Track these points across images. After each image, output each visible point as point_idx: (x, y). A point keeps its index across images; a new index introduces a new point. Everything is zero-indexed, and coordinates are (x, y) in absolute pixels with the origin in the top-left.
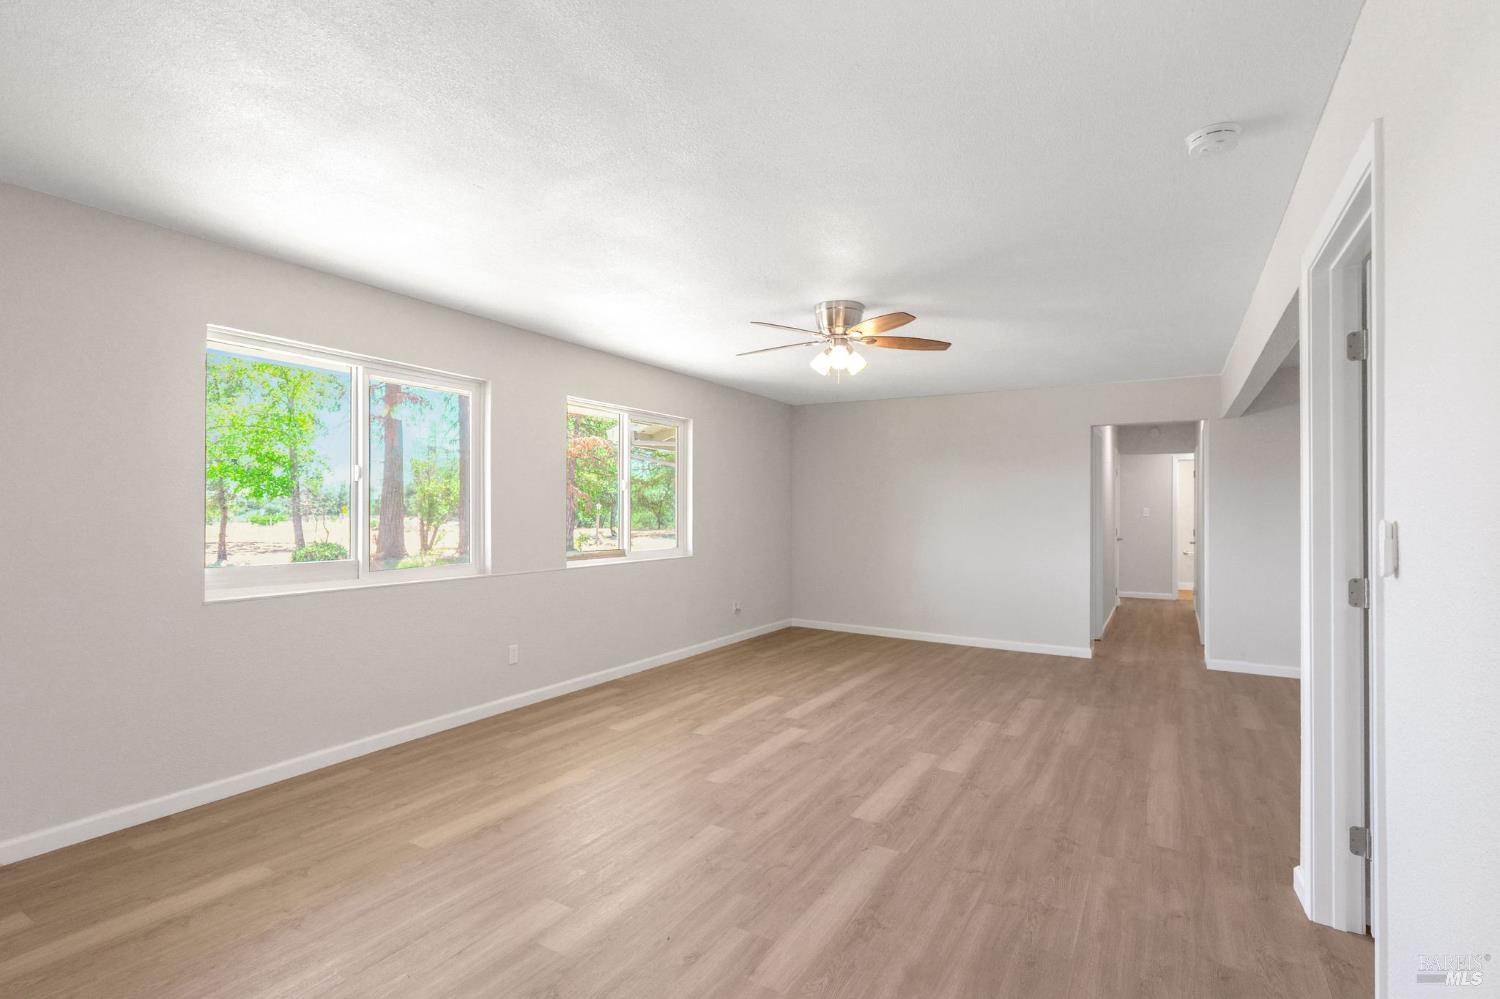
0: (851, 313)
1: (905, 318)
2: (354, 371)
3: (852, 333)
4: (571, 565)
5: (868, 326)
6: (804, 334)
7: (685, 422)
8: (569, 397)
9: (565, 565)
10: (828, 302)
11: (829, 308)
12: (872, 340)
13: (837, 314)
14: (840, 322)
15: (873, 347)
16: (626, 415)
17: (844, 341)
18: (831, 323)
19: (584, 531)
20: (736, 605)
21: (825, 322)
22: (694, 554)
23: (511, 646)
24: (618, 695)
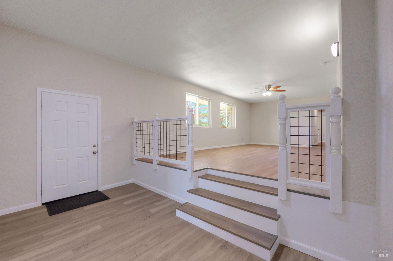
0: (270, 86)
1: (279, 87)
3: (270, 89)
5: (272, 88)
6: (261, 90)
7: (234, 106)
8: (220, 102)
13: (267, 86)
14: (268, 88)
15: (273, 91)
16: (226, 105)
17: (268, 91)
18: (266, 88)
20: (242, 138)
21: (265, 88)
22: (236, 129)
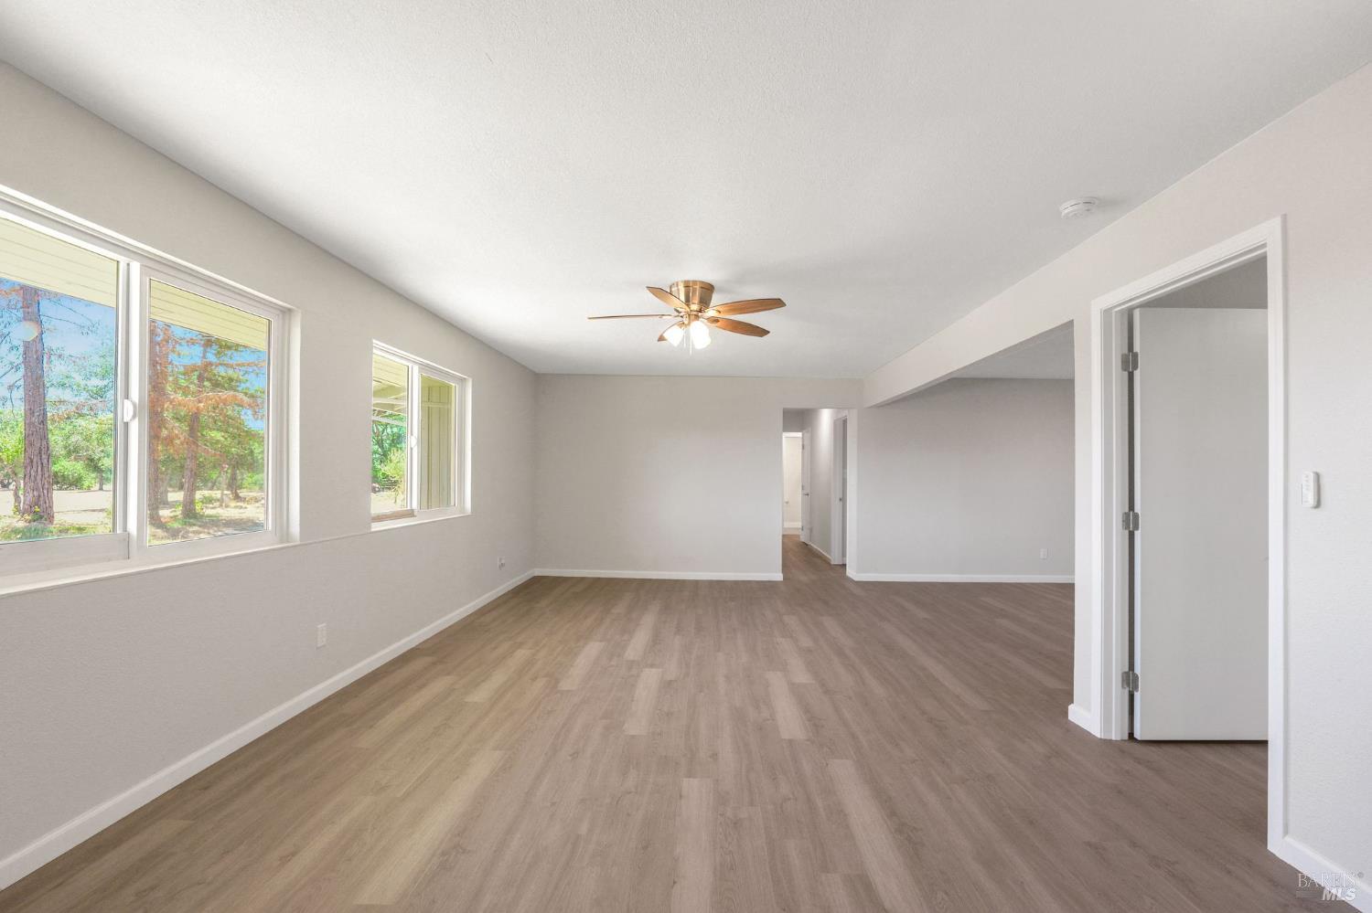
0: (705, 293)
2: (122, 266)
3: (704, 312)
4: (376, 527)
7: (464, 380)
8: (377, 342)
9: (370, 527)
10: (685, 282)
11: (687, 286)
12: (715, 320)
14: (696, 300)
15: (717, 327)
16: (416, 368)
18: (688, 300)
19: (207, 493)
20: (500, 559)
21: (683, 297)
22: (472, 512)
23: (319, 626)
24: (434, 664)
